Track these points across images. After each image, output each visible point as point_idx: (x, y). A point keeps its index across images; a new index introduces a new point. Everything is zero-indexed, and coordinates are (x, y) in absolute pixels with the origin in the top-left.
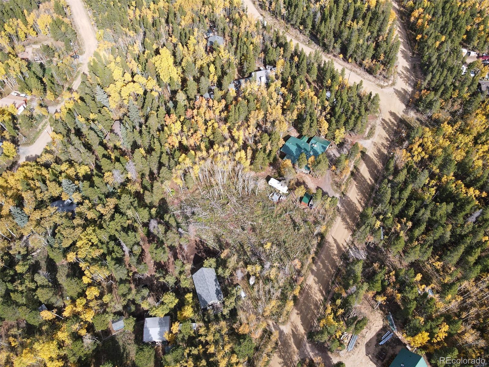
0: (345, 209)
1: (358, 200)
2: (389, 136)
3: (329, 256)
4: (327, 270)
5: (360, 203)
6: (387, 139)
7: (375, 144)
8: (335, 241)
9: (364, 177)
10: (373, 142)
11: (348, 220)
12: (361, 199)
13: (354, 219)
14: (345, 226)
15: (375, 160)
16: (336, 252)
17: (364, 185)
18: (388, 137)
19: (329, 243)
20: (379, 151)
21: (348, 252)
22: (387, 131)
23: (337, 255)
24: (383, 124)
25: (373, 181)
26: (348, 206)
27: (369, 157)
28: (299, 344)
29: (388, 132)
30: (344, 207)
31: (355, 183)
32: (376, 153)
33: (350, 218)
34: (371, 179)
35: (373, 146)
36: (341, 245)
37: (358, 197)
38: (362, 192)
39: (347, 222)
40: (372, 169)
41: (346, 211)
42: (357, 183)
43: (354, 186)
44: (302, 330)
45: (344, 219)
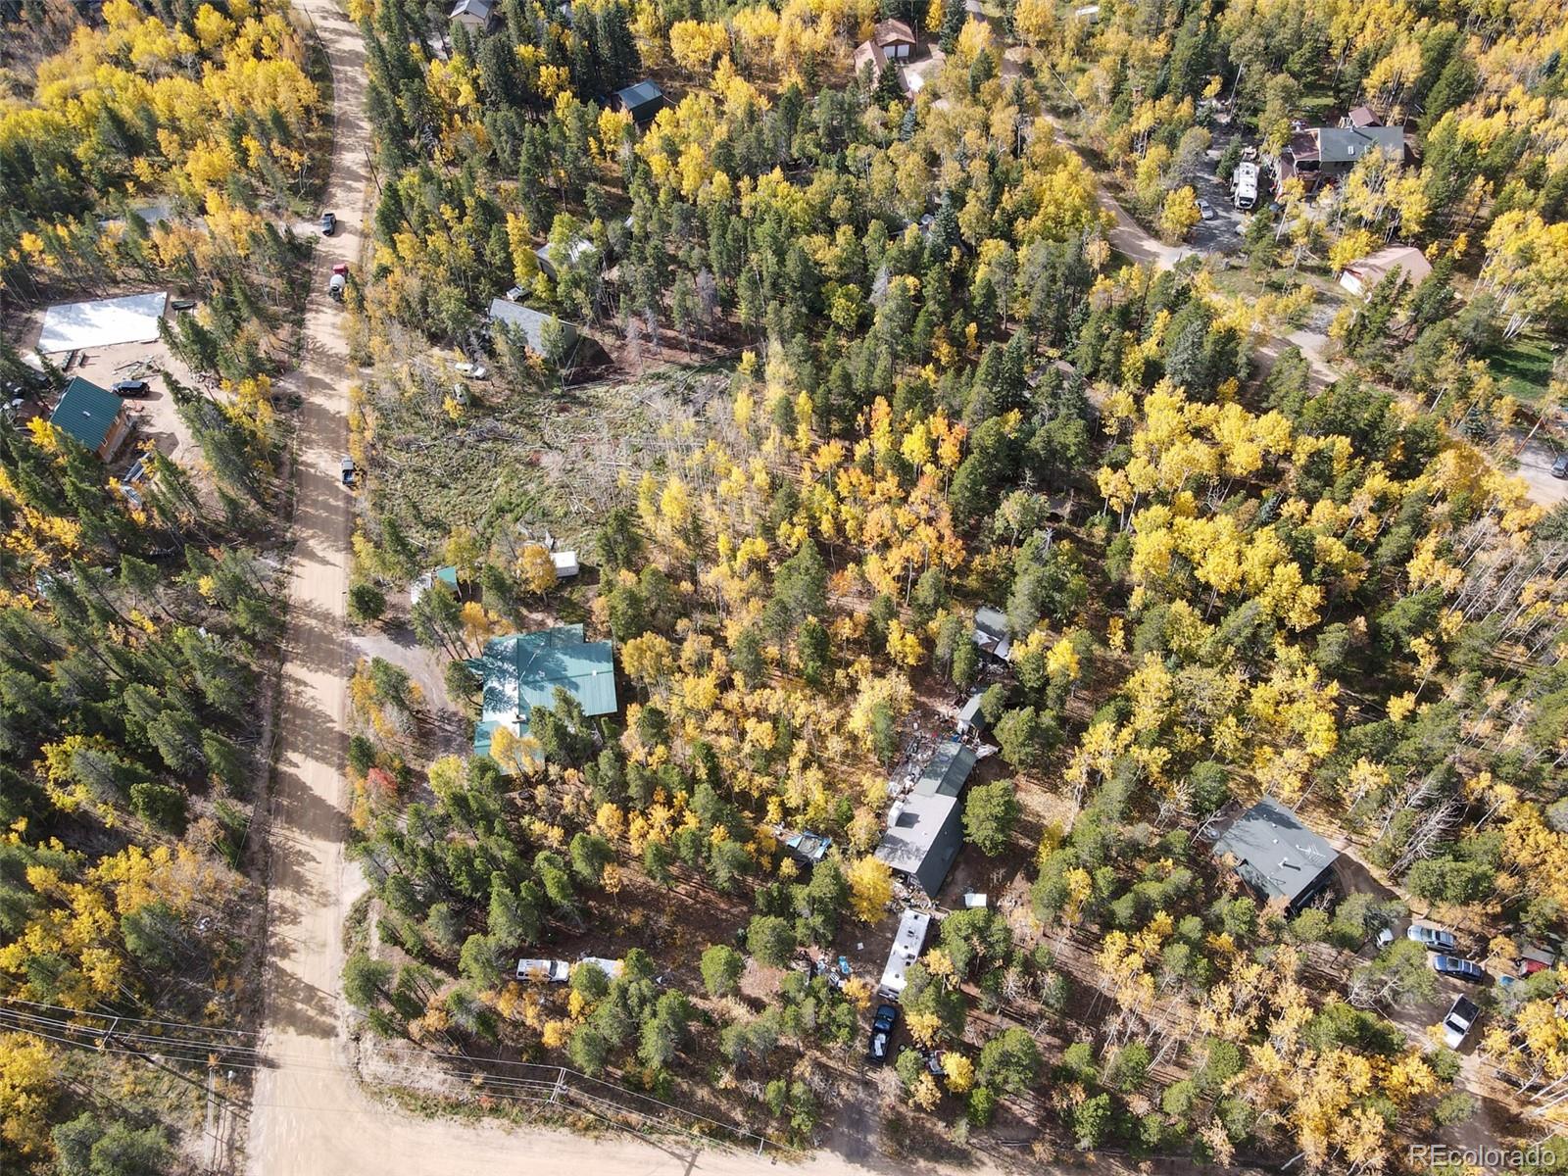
0: (332, 641)
1: (306, 684)
2: (280, 972)
3: (324, 526)
4: (315, 503)
5: (298, 682)
6: (285, 951)
7: (325, 899)
8: (324, 562)
9: (317, 758)
10: (337, 903)
11: (313, 622)
12: (298, 693)
13: (298, 634)
14: (316, 604)
15: (300, 840)
16: (311, 543)
17: (306, 738)
18: (285, 964)
19: (338, 550)
20: (299, 884)
21: (283, 560)
22: (294, 991)
23: (306, 539)
24: (323, 1010)
25: (283, 767)
26: (331, 653)
27: (326, 836)
28: (313, 384)
29: (289, 985)
30: (341, 645)
31: (337, 727)
32: (307, 870)
33: (311, 629)
34: (291, 770)
35: (330, 887)
36: (305, 562)
37: (309, 692)
38: (304, 713)
39: (316, 616)
40: (300, 800)
41: (328, 639)
42: (331, 730)
43: (335, 717)
44: (317, 399)
45: (325, 617)
